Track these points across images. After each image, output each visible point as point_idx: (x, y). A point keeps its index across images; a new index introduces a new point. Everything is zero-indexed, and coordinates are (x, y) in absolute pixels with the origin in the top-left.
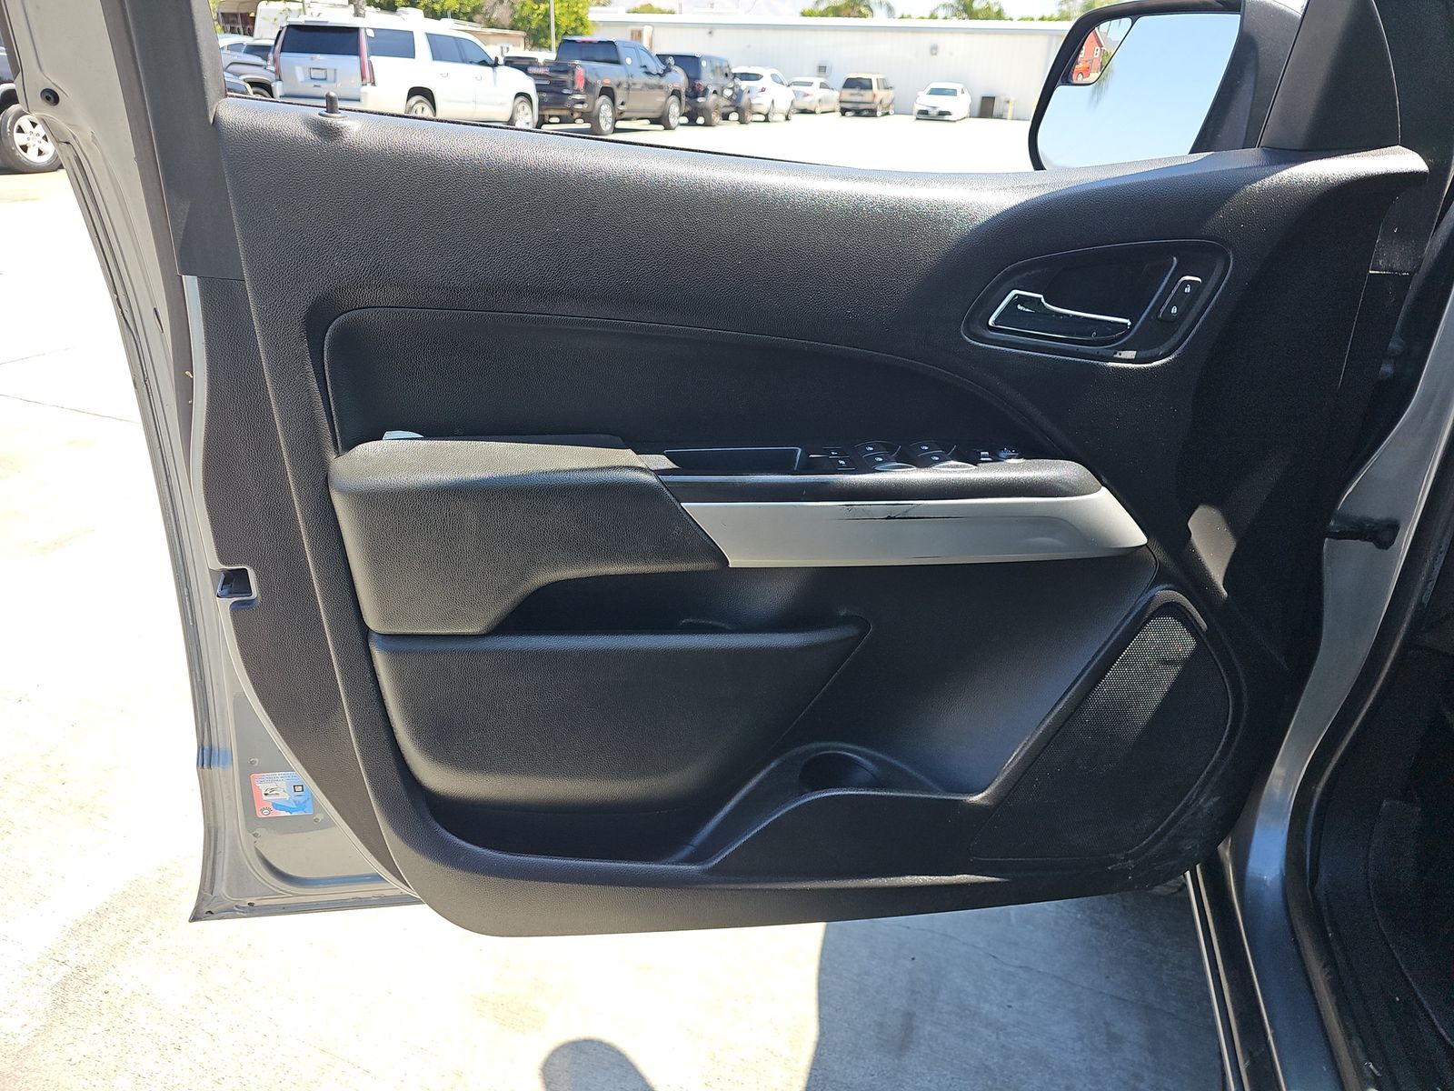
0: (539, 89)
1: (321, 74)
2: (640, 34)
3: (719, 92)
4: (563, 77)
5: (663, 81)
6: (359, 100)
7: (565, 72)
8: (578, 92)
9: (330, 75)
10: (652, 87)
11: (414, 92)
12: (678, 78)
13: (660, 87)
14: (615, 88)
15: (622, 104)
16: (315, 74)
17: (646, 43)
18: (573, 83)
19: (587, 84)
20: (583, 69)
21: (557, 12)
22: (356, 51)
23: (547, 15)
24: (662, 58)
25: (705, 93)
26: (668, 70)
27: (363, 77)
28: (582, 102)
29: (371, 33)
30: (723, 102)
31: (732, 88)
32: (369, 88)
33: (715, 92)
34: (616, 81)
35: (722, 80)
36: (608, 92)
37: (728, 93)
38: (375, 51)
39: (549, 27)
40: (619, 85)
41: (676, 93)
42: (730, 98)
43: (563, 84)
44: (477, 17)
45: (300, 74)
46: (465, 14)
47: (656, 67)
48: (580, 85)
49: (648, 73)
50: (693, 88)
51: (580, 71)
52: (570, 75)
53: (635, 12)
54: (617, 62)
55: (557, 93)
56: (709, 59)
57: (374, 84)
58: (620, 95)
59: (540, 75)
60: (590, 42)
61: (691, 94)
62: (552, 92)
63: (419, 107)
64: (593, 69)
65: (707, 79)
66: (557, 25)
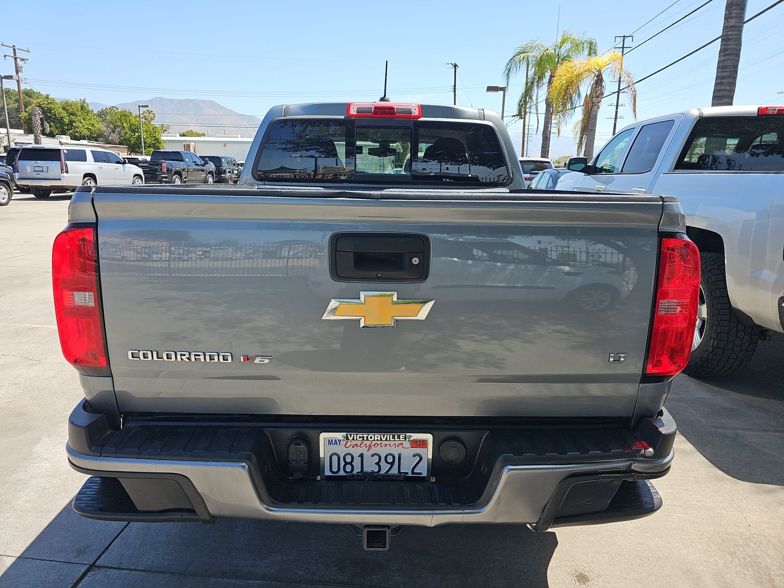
0: (145, 172)
1: (40, 169)
2: (189, 146)
3: (231, 172)
4: (156, 167)
5: (204, 168)
6: (60, 180)
7: (158, 165)
8: (164, 173)
9: (45, 170)
10: (199, 170)
11: (86, 175)
12: (211, 166)
13: (203, 171)
14: (181, 171)
15: (185, 178)
16: (36, 169)
17: (192, 150)
18: (161, 170)
19: (168, 170)
20: (165, 164)
21: (145, 136)
22: (59, 159)
23: (139, 138)
24: (203, 158)
25: (225, 172)
26: (206, 163)
27: (62, 170)
28: (166, 178)
29: (66, 151)
30: (234, 176)
31: (237, 170)
32: (65, 174)
33: (229, 172)
34: (182, 168)
35: (232, 167)
36: (178, 173)
37: (236, 172)
38: (68, 159)
39: (140, 143)
40: (183, 170)
41: (210, 172)
42: (236, 174)
43: (156, 170)
44: (100, 139)
45: (29, 169)
46: (93, 138)
47: (199, 162)
48: (165, 170)
49: (197, 165)
50: (219, 170)
51: (164, 165)
52: (160, 166)
53: (184, 135)
54: (182, 161)
55: (154, 174)
56: (226, 158)
57: (67, 172)
58: (184, 174)
59: (145, 166)
60: (168, 152)
61: (218, 173)
62: (150, 174)
63: (89, 181)
64: (171, 164)
65: (225, 166)
66: (145, 143)
